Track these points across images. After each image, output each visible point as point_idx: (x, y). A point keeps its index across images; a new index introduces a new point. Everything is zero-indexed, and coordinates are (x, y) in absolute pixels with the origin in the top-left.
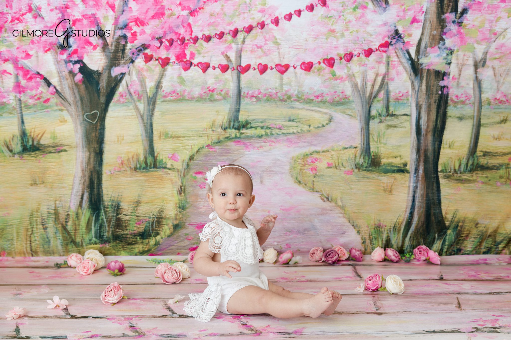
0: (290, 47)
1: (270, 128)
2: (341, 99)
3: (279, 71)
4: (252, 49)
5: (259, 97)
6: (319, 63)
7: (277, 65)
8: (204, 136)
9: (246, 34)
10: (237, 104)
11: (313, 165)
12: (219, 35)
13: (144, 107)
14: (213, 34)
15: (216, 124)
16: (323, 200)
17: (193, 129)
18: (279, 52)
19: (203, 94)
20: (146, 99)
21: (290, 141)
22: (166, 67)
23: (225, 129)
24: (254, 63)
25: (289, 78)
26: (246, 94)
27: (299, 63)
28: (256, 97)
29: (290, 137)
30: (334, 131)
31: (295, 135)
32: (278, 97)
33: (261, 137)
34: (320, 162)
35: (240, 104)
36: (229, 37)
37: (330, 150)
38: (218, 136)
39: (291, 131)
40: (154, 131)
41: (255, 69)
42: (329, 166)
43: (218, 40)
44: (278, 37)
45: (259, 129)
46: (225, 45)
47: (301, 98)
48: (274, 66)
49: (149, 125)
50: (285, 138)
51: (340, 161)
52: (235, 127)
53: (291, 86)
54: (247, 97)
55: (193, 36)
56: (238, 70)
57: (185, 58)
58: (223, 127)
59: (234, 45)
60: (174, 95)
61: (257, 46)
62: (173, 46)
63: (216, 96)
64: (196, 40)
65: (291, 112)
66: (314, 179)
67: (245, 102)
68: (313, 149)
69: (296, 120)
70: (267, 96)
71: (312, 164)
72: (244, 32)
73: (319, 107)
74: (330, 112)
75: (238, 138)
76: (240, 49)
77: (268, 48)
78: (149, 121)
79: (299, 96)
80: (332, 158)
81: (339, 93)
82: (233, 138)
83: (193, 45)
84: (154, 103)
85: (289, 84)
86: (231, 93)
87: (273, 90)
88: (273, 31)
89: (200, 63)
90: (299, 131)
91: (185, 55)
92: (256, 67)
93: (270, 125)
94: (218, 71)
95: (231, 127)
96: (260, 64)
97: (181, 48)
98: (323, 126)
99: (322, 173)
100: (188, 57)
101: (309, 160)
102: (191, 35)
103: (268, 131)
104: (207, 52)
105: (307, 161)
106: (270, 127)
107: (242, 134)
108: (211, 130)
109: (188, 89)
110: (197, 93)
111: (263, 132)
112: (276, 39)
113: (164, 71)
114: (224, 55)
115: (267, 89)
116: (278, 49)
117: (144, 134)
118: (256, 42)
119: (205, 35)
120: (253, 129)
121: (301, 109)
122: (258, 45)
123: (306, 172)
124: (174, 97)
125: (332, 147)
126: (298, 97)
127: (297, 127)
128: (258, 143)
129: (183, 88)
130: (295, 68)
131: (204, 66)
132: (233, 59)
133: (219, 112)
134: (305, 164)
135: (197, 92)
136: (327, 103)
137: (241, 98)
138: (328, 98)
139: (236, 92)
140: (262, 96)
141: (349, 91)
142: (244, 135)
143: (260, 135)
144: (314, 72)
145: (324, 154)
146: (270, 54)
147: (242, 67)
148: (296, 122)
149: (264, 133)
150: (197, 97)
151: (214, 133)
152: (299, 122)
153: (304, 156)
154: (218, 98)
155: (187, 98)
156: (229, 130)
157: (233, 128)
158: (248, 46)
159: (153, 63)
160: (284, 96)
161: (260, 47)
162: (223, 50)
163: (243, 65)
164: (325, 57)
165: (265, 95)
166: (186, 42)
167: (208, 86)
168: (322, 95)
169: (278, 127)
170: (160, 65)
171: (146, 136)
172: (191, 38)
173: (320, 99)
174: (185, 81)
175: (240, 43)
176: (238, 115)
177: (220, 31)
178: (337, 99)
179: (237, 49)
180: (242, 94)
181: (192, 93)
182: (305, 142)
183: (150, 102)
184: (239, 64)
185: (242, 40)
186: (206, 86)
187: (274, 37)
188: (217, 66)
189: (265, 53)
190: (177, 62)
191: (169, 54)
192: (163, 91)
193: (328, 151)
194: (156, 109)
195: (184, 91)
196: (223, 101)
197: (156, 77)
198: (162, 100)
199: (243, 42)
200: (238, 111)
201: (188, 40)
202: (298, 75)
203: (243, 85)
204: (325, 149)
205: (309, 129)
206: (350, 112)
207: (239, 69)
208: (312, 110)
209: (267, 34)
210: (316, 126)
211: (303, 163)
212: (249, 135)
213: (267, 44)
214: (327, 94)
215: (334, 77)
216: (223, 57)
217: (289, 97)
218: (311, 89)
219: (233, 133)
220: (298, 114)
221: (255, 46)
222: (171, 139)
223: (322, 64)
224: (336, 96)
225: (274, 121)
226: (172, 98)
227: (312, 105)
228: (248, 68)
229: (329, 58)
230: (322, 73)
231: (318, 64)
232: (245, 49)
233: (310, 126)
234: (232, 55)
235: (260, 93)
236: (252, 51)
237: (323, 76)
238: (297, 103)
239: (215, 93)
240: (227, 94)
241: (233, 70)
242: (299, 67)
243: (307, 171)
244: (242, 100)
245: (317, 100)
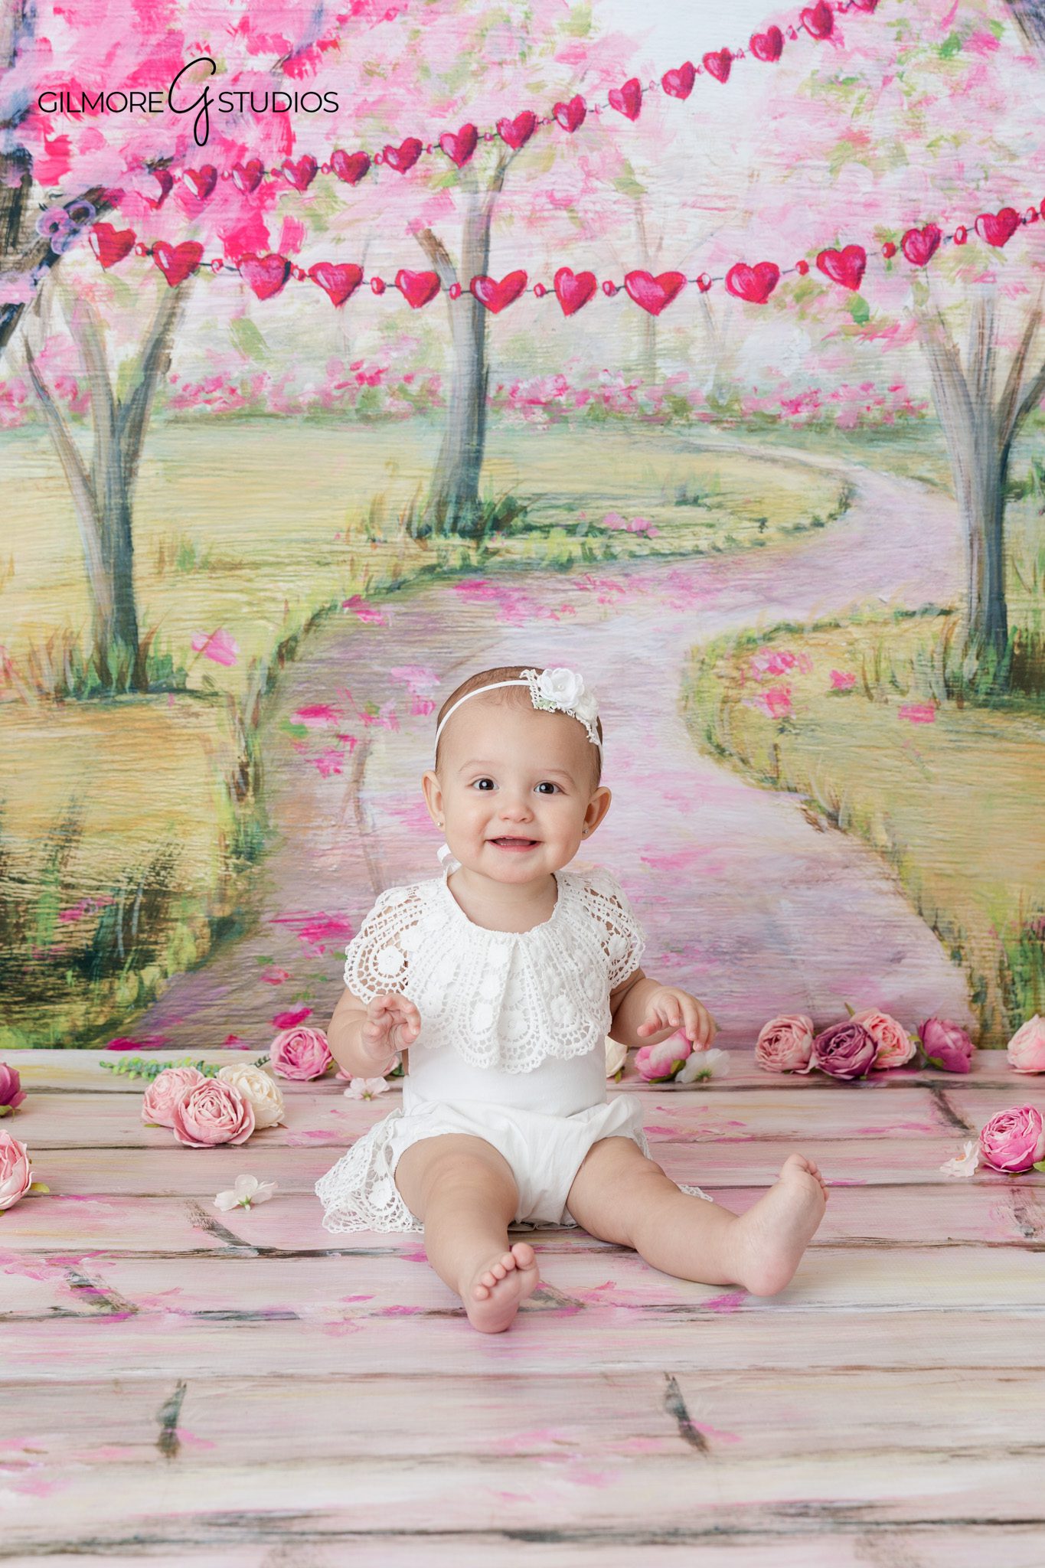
0: (684, 205)
1: (602, 531)
2: (888, 416)
3: (640, 301)
4: (533, 211)
5: (559, 404)
6: (804, 268)
7: (631, 277)
8: (338, 563)
9: (510, 150)
10: (470, 432)
11: (777, 682)
12: (398, 153)
13: (98, 445)
14: (374, 149)
15: (386, 514)
16: (814, 822)
17: (294, 536)
18: (640, 224)
19: (336, 393)
20: (105, 413)
21: (682, 584)
22: (185, 283)
23: (422, 535)
24: (539, 267)
25: (679, 330)
26: (505, 393)
27: (723, 270)
28: (547, 406)
29: (681, 566)
30: (862, 544)
31: (702, 560)
32: (637, 406)
33: (565, 566)
34: (802, 671)
35: (481, 433)
36: (439, 163)
37: (842, 623)
38: (395, 560)
39: (688, 545)
40: (135, 541)
41: (542, 292)
42: (841, 686)
43: (398, 174)
44: (637, 161)
45: (558, 536)
46: (425, 195)
47: (727, 408)
48: (619, 282)
49: (115, 514)
50: (665, 572)
51: (883, 665)
52: (460, 525)
53: (688, 360)
54: (510, 404)
55: (295, 158)
56: (476, 296)
57: (264, 245)
58: (414, 526)
59: (459, 197)
60: (217, 394)
61: (551, 196)
62: (216, 196)
63: (388, 400)
64: (306, 172)
65: (687, 466)
66: (780, 740)
67: (500, 424)
68: (775, 615)
69: (707, 501)
70: (592, 400)
71: (770, 676)
72: (498, 141)
73: (801, 446)
74: (843, 467)
75: (476, 570)
76: (484, 210)
77: (598, 208)
78: (116, 500)
79: (722, 402)
80: (853, 653)
81: (882, 390)
82: (453, 571)
83: (294, 192)
84: (138, 429)
85: (681, 352)
86: (445, 390)
87: (617, 376)
88: (617, 139)
89: (323, 267)
90: (720, 545)
91: (263, 233)
92: (549, 285)
93: (603, 519)
94: (395, 298)
95: (447, 526)
96: (565, 271)
97: (244, 206)
98: (818, 524)
99: (811, 715)
100: (274, 243)
101: (761, 662)
102: (288, 151)
103: (595, 543)
104: (350, 223)
105: (752, 666)
106: (603, 526)
107: (488, 553)
108: (365, 537)
109: (273, 373)
110: (309, 386)
111: (573, 546)
112: (631, 171)
113: (178, 297)
114: (420, 234)
115: (593, 375)
116: (639, 211)
117: (96, 554)
118: (546, 183)
119: (342, 152)
120: (536, 534)
121: (730, 455)
122: (558, 195)
123: (746, 711)
124: (217, 405)
125: (854, 608)
126: (716, 406)
127: (711, 526)
128: (555, 591)
129: (253, 365)
130: (705, 288)
131: (340, 277)
132: (455, 249)
133: (396, 467)
134: (745, 679)
135: (309, 382)
136: (832, 432)
137: (488, 408)
138: (838, 410)
139: (466, 383)
140: (573, 399)
141: (921, 384)
142: (497, 559)
143: (564, 559)
144: (781, 305)
145: (821, 636)
146: (603, 230)
147: (492, 282)
148: (710, 508)
149: (577, 552)
150: (311, 405)
151: (378, 551)
152: (720, 506)
153: (739, 644)
154: (393, 410)
155: (269, 408)
156: (437, 540)
157: (453, 530)
158: (518, 199)
159: (135, 267)
160: (660, 401)
161: (567, 204)
162: (414, 214)
163: (498, 273)
164: (827, 245)
165: (583, 397)
166: (269, 179)
167: (358, 358)
168: (812, 398)
169: (634, 527)
170: (161, 274)
171: (105, 561)
172: (287, 164)
173: (804, 414)
174: (261, 340)
175: (483, 187)
176: (475, 479)
177: (405, 136)
178: (876, 414)
179: (473, 209)
180: (492, 392)
181: (288, 388)
182: (744, 589)
183: (119, 424)
184: (478, 272)
185: (492, 173)
186: (347, 360)
187: (622, 161)
188: (389, 279)
189: (583, 225)
190: (229, 262)
191: (196, 230)
192: (174, 380)
193: (837, 626)
194: (146, 453)
195: (260, 380)
196: (412, 421)
197: (146, 323)
198: (170, 414)
199: (498, 183)
200: (474, 459)
201: (275, 173)
202: (718, 317)
203: (494, 355)
204: (824, 617)
205: (761, 536)
206: (924, 469)
207: (480, 293)
208: (774, 461)
209: (592, 149)
210: (790, 525)
211: (736, 674)
212: (516, 557)
213: (594, 190)
214: (835, 395)
215: (863, 324)
216: (415, 242)
217: (682, 407)
218: (769, 372)
219: (454, 548)
220: (717, 475)
221: (544, 200)
222: (206, 573)
223: (815, 273)
224: (870, 402)
225: (619, 503)
226: (209, 408)
227: (771, 438)
228: (515, 285)
229: (841, 247)
230: (813, 309)
231: (796, 274)
232: (506, 212)
233: (763, 523)
234: (453, 234)
235: (562, 390)
236: (533, 220)
237: (817, 321)
238: (713, 430)
239: (382, 387)
240: (432, 393)
241: (454, 297)
242: (720, 285)
243: (751, 707)
244: (491, 418)
245: (793, 418)
